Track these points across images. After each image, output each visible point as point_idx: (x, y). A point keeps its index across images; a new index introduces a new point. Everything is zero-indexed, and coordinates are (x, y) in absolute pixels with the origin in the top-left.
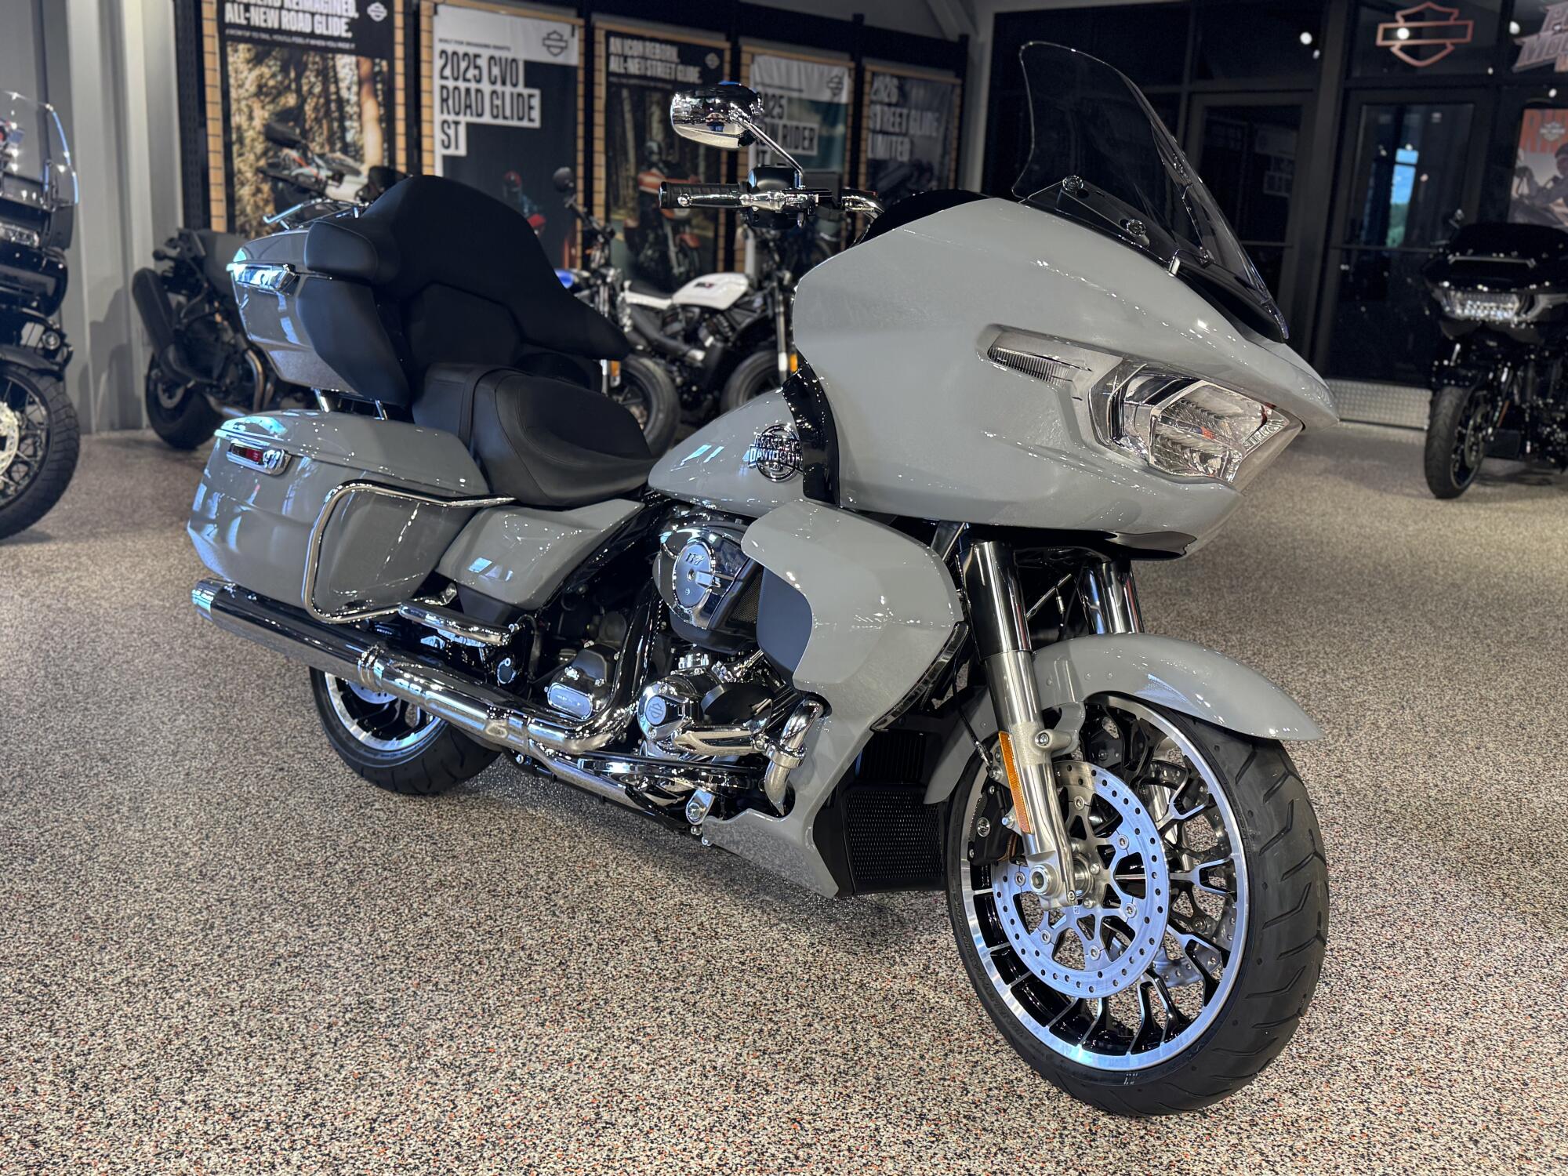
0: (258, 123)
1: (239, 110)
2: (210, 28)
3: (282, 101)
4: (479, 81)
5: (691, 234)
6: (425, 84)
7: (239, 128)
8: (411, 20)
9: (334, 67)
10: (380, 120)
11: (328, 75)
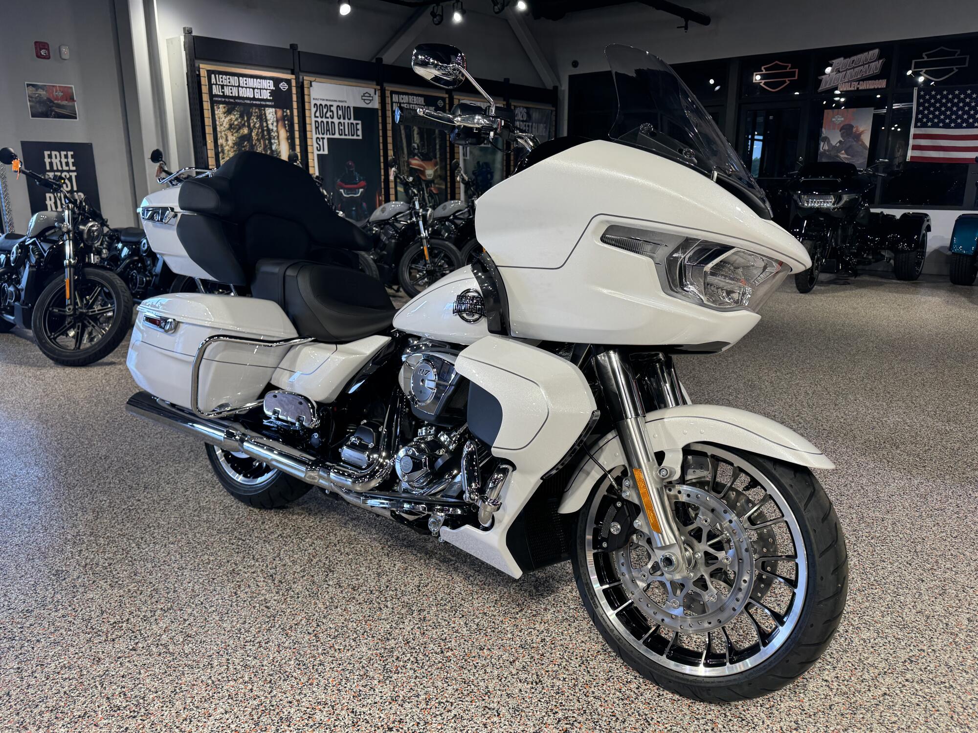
0: (230, 143)
1: (222, 137)
2: (206, 97)
3: (241, 131)
4: (332, 118)
5: (434, 187)
6: (308, 120)
7: (222, 145)
8: (299, 90)
9: (265, 114)
10: (288, 139)
11: (262, 118)
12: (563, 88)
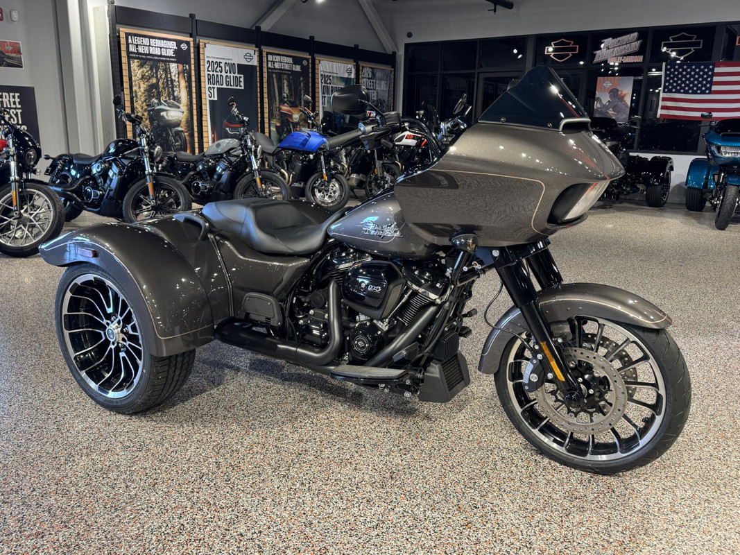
0: (142, 89)
1: (136, 85)
2: (124, 54)
3: (151, 81)
4: (221, 72)
6: (202, 74)
7: (136, 91)
8: (196, 50)
9: (169, 68)
10: (186, 88)
11: (167, 71)
12: (400, 53)
